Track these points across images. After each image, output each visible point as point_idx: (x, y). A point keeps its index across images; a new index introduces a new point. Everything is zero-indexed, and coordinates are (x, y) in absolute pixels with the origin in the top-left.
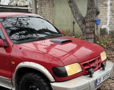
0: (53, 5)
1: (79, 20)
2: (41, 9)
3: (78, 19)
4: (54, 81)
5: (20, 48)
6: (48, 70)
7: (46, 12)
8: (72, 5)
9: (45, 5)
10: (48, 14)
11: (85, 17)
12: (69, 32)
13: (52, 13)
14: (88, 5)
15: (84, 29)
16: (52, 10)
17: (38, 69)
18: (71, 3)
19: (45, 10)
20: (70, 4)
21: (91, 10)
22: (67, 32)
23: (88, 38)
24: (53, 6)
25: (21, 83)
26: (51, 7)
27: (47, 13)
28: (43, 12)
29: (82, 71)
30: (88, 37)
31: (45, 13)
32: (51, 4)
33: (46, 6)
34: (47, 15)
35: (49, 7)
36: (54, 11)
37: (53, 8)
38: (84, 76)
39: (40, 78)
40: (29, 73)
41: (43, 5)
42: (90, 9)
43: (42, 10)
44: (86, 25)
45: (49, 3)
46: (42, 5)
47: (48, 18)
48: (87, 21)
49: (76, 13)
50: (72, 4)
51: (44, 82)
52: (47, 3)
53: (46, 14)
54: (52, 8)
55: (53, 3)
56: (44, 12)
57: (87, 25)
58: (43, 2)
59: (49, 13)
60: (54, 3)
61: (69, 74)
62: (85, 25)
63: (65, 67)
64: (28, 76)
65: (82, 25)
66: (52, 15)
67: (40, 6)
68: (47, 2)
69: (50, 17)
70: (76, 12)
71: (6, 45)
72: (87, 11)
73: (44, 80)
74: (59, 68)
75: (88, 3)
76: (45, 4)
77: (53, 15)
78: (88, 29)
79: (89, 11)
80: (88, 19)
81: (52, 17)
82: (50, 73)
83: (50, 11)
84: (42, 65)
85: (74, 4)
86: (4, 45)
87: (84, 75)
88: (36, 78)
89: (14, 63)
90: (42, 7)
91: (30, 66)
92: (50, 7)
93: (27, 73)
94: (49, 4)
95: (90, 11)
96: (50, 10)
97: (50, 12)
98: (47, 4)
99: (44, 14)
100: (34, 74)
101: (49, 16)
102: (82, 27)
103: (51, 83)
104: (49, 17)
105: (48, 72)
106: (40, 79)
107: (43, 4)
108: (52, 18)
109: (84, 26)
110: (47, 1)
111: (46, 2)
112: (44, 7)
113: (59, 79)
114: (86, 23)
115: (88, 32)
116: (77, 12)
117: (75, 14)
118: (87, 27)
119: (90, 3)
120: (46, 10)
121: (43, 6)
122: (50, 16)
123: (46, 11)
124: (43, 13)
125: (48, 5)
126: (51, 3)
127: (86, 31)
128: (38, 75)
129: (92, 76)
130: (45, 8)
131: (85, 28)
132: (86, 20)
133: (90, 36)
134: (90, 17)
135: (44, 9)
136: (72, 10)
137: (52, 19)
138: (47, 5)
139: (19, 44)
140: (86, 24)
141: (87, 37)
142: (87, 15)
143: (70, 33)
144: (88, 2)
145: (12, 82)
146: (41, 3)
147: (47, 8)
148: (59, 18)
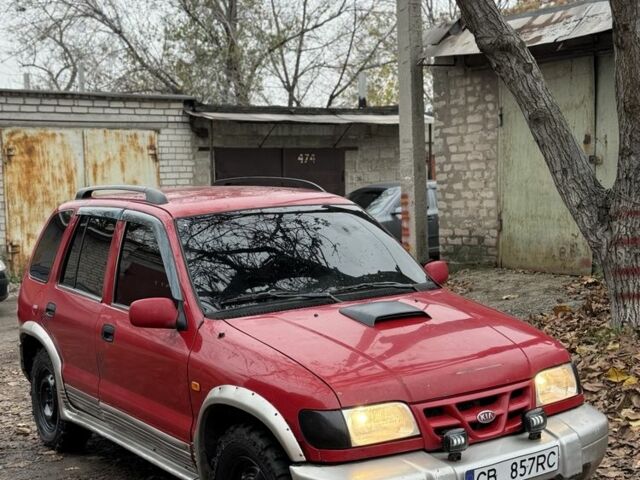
0: (501, 116)
1: (579, 207)
2: (444, 136)
3: (575, 199)
4: (304, 459)
5: (221, 335)
6: (286, 420)
7: (467, 153)
8: (545, 136)
9: (465, 118)
10: (477, 160)
11: (609, 192)
12: (572, 251)
13: (494, 155)
14: (620, 135)
15: (604, 251)
16: (495, 142)
17: (257, 413)
18: (542, 127)
19: (462, 139)
20: (536, 132)
21: (633, 158)
22: (562, 253)
23: (623, 296)
24: (501, 125)
25: (215, 460)
26: (490, 126)
27: (470, 157)
28: (453, 149)
29: (418, 433)
30: (625, 290)
31: (462, 157)
32: (492, 112)
33: (465, 123)
34: (474, 166)
35: (481, 127)
36: (505, 148)
37: (500, 130)
38: (427, 455)
39: (264, 446)
40: (237, 427)
41: (454, 116)
42: (629, 156)
43: (450, 140)
44: (615, 233)
45: (480, 107)
46: (451, 117)
47: (474, 180)
48: (618, 213)
49: (565, 171)
50: (544, 132)
51: (276, 460)
52: (471, 109)
53: (468, 162)
54: (493, 130)
55: (501, 109)
56: (458, 153)
57: (619, 232)
58: (453, 102)
59: (481, 157)
60: (506, 107)
61: (357, 440)
62: (610, 229)
63: (344, 412)
64: (233, 436)
65: (593, 231)
66: (493, 168)
67: (442, 124)
68: (471, 104)
69: (486, 174)
70: (566, 166)
71: (182, 319)
72: (619, 165)
73: (276, 454)
74: (323, 414)
75: (621, 127)
76: (464, 115)
77: (496, 166)
78: (621, 250)
79: (627, 164)
80: (624, 203)
81: (494, 173)
82: (290, 431)
83: (486, 147)
84: (270, 401)
85: (555, 132)
86: (174, 322)
87: (429, 452)
88: (255, 444)
89: (198, 389)
90: (448, 125)
91: (237, 402)
92: (485, 129)
93: (232, 428)
94: (483, 113)
95: (631, 165)
96: (488, 141)
97: (484, 152)
98: (473, 113)
99: (458, 163)
100: (251, 431)
101: (478, 170)
102: (593, 238)
103: (291, 467)
104: (478, 175)
105: (286, 426)
106: (266, 449)
107: (454, 111)
108: (495, 180)
109: (607, 233)
110: (471, 99)
111: (467, 104)
112: (457, 125)
113: (319, 453)
114: (613, 219)
115: (623, 267)
116: (571, 167)
117: (559, 176)
118: (616, 242)
119: (630, 126)
120: (467, 139)
121: (454, 121)
122: (482, 171)
123: (468, 147)
124: (454, 158)
125: (477, 118)
126: (491, 107)
127: (614, 257)
128: (261, 437)
129: (459, 458)
130: (461, 130)
131: (610, 245)
132: (613, 207)
133: (631, 285)
134: (630, 195)
135: (458, 138)
136: (545, 156)
137: (492, 185)
138: (470, 119)
139: (223, 319)
140: (615, 223)
141: (619, 292)
142: (619, 181)
143: (578, 259)
144: (620, 120)
145: (193, 457)
146: (445, 106)
147: (472, 133)
148: (527, 181)
